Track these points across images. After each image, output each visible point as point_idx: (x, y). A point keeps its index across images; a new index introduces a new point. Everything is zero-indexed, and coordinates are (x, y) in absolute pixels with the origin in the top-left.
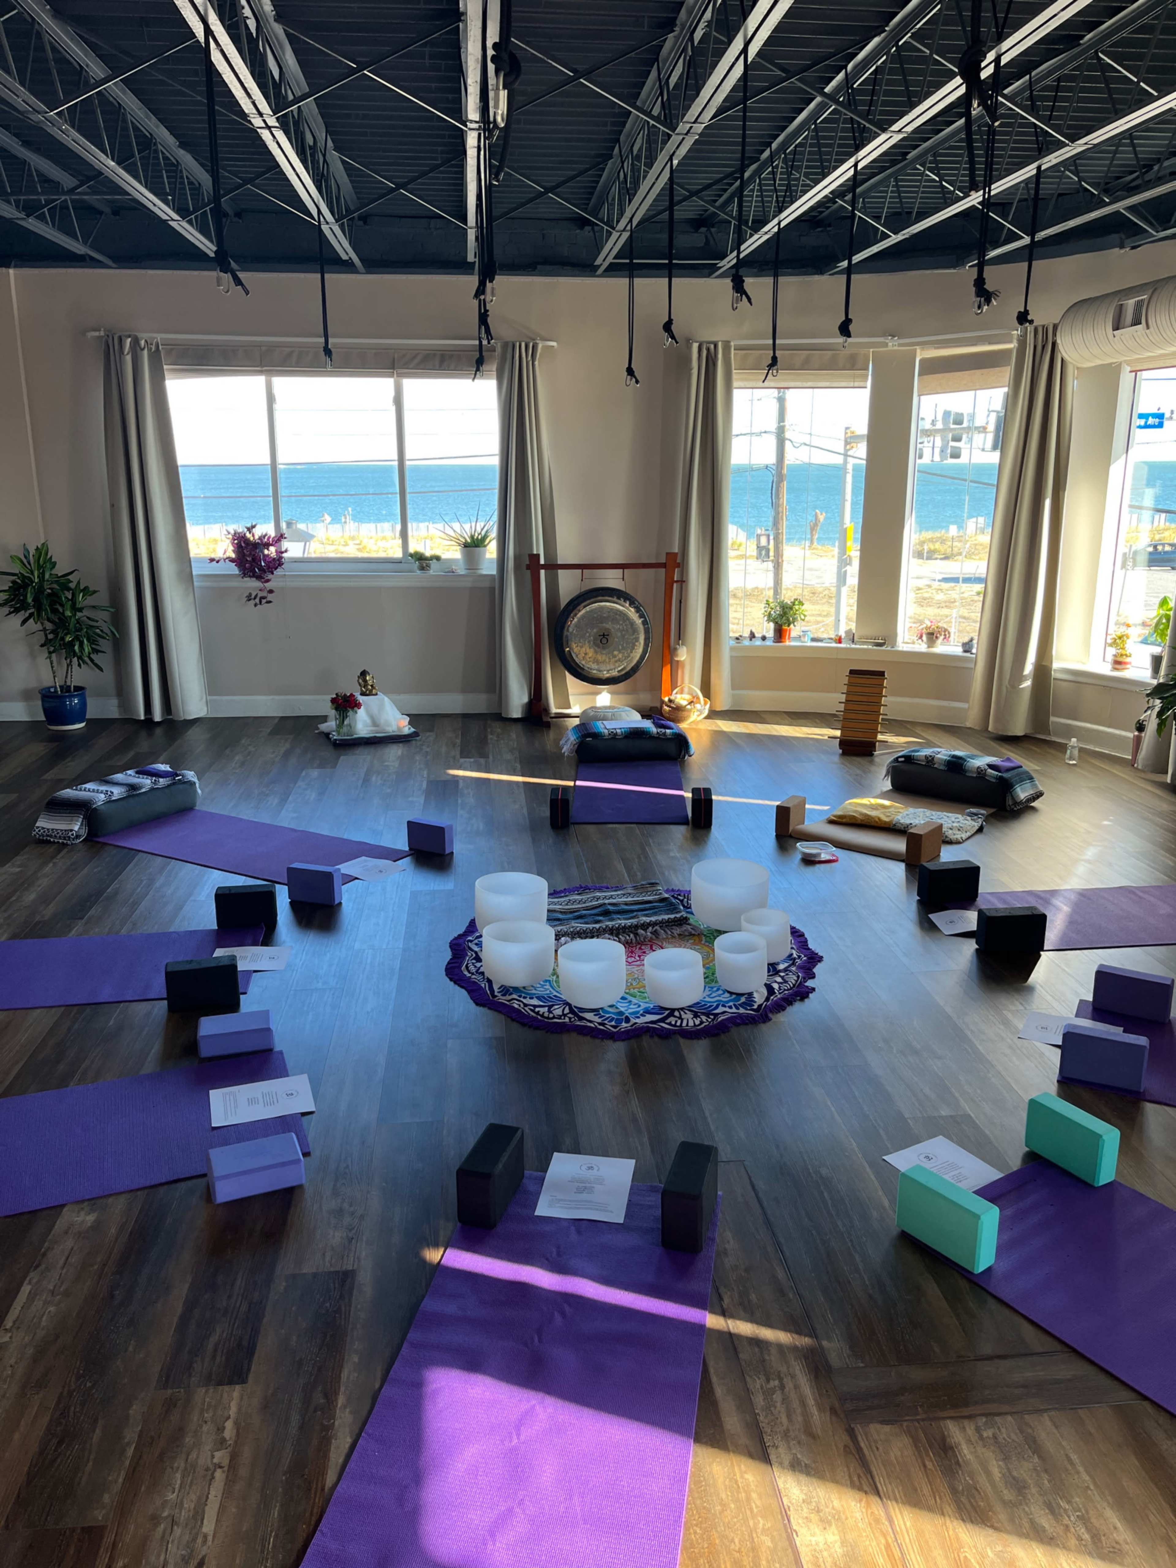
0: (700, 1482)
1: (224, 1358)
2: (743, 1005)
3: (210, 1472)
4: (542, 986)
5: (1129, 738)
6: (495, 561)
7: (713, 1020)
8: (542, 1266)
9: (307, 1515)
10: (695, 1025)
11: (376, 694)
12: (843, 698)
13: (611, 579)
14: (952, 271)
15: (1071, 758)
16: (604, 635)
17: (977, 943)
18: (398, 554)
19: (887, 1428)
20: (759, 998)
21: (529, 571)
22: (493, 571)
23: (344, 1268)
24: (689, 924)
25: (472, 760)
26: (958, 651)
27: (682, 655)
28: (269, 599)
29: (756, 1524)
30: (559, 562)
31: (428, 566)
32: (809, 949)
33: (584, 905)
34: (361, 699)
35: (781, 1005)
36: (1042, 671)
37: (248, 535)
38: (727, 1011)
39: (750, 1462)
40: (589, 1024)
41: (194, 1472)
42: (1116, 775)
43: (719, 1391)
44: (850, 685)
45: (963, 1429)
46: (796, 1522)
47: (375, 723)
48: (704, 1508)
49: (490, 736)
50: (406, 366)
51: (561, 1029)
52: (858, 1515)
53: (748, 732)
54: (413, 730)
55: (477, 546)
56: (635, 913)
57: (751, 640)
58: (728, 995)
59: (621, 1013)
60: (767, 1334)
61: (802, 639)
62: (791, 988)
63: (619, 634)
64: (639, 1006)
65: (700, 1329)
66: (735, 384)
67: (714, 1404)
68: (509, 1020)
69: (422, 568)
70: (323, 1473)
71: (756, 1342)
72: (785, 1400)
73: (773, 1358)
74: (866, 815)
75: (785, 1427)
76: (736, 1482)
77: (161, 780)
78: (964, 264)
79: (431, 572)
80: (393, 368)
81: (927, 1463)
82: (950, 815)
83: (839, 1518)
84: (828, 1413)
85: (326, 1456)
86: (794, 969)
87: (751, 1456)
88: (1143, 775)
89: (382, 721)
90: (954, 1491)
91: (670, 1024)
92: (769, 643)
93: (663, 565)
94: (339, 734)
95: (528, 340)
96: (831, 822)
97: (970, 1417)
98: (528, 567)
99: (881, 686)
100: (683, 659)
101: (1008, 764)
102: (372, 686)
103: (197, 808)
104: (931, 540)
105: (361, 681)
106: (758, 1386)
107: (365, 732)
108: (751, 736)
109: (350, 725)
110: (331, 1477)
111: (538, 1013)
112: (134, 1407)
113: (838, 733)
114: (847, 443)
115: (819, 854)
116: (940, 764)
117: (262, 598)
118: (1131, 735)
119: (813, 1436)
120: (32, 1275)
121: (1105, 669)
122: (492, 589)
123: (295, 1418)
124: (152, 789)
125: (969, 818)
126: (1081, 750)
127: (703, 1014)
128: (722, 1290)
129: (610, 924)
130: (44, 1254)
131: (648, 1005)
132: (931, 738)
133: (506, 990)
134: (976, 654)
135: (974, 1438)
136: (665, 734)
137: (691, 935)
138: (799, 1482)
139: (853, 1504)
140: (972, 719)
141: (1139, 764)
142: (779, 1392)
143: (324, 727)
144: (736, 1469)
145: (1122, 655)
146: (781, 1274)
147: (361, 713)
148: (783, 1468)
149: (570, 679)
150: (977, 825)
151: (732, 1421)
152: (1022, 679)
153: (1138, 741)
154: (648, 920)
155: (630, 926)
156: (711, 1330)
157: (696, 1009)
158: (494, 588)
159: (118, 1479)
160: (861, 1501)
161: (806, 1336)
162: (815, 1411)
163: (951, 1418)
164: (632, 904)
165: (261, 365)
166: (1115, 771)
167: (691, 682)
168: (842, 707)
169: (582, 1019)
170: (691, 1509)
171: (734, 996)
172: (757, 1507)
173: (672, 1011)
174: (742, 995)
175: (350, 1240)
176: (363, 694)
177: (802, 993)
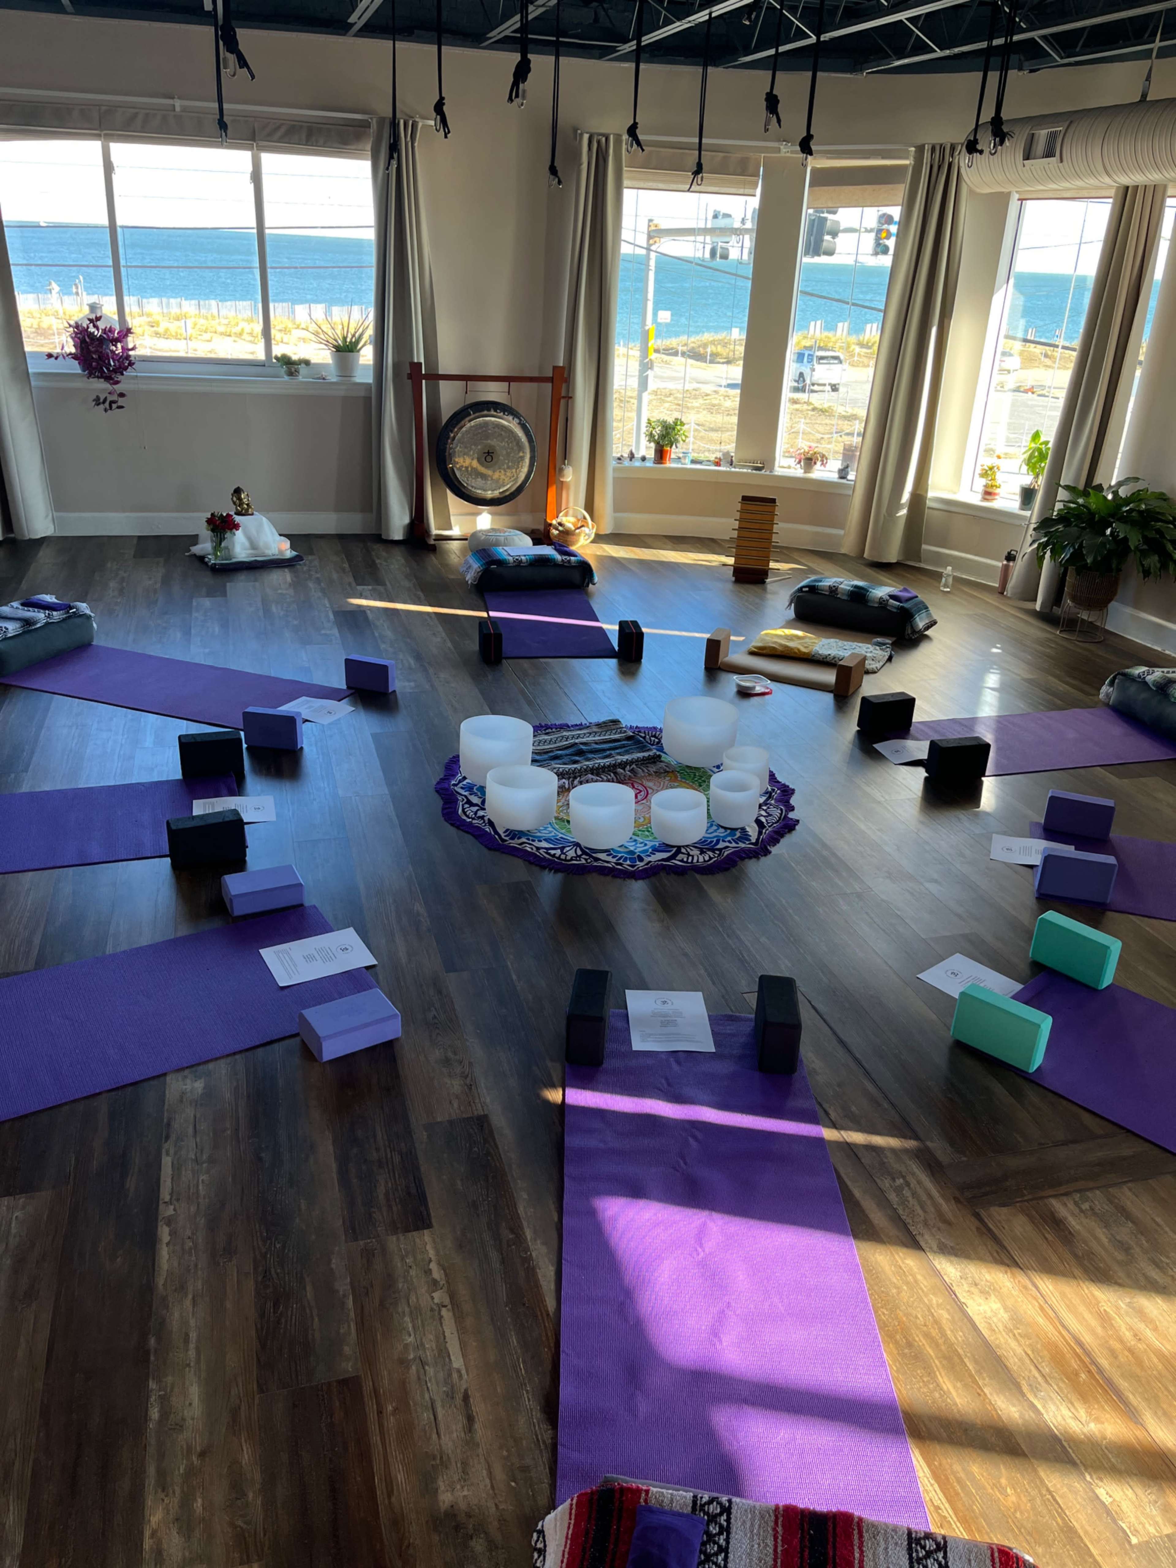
0: (871, 1271)
1: (399, 1206)
2: (740, 839)
3: (436, 1313)
4: (546, 828)
5: (998, 567)
6: (372, 368)
7: (719, 855)
8: (659, 1098)
9: (544, 1339)
10: (705, 861)
11: (252, 514)
12: (736, 525)
13: (494, 392)
14: (848, 76)
15: (946, 586)
16: (488, 453)
17: (927, 772)
18: (261, 356)
19: (1005, 1210)
20: (753, 832)
21: (410, 381)
22: (368, 378)
23: (476, 1113)
24: (661, 762)
25: (370, 587)
26: (834, 477)
27: (569, 475)
28: (119, 404)
29: (930, 1301)
30: (440, 373)
31: (297, 371)
32: (778, 782)
33: (555, 745)
34: (238, 519)
35: (776, 837)
36: (918, 499)
37: (92, 329)
38: (730, 846)
39: (905, 1250)
40: (606, 865)
41: (421, 1314)
42: (987, 603)
43: (857, 1193)
44: (742, 511)
45: (1065, 1205)
46: (962, 1296)
47: (253, 546)
48: (883, 1292)
49: (378, 561)
50: (269, 137)
51: (582, 870)
52: (1008, 1284)
53: (637, 557)
54: (294, 553)
55: (351, 351)
56: (608, 752)
57: (631, 460)
58: (723, 830)
59: (632, 852)
60: (879, 1140)
61: (683, 461)
62: (778, 821)
63: (504, 452)
64: (646, 845)
65: (820, 1141)
66: (626, 183)
67: (857, 1204)
68: (527, 863)
69: (291, 374)
70: (541, 1301)
71: (871, 1148)
72: (914, 1194)
73: (891, 1160)
74: (786, 647)
75: (922, 1218)
76: (900, 1267)
77: (55, 613)
78: (862, 70)
79: (300, 378)
80: (254, 139)
81: (1047, 1235)
82: (860, 645)
83: (995, 1289)
84: (953, 1202)
85: (537, 1285)
86: (773, 802)
87: (905, 1245)
88: (1011, 602)
89: (261, 544)
90: (1076, 1256)
91: (682, 861)
92: (649, 464)
93: (551, 380)
94: (216, 557)
95: (407, 118)
96: (752, 653)
97: (1066, 1194)
98: (410, 376)
99: (772, 514)
100: (569, 480)
101: (906, 595)
102: (247, 505)
103: (94, 643)
104: (713, 343)
105: (235, 499)
106: (887, 1185)
107: (243, 555)
108: (641, 562)
109: (227, 548)
110: (551, 1303)
111: (554, 856)
112: (334, 1261)
113: (731, 561)
114: (650, 237)
115: (754, 688)
116: (843, 594)
117: (111, 402)
118: (1000, 564)
119: (949, 1223)
120: (166, 1146)
121: (975, 499)
122: (368, 399)
123: (494, 1255)
124: (47, 624)
125: (878, 648)
126: (955, 579)
127: (709, 850)
128: (826, 1106)
129: (590, 764)
130: (169, 1125)
131: (653, 843)
132: (810, 564)
133: (514, 834)
134: (855, 481)
135: (1076, 1211)
136: (569, 561)
137: (666, 772)
138: (951, 1262)
139: (1001, 1275)
140: (848, 546)
141: (1008, 592)
142: (906, 1188)
143: (196, 549)
144: (896, 1257)
145: (992, 486)
146: (870, 1087)
147: (239, 534)
148: (935, 1252)
149: (451, 497)
150: (887, 655)
151: (878, 1217)
152: (899, 507)
153: (1006, 570)
154: (625, 758)
155: (609, 766)
156: (829, 1142)
157: (703, 846)
158: (371, 398)
159: (350, 1330)
160: (1006, 1272)
161: (910, 1139)
162: (941, 1201)
163: (1055, 1196)
164: (601, 743)
165: (100, 127)
166: (986, 599)
167: (576, 504)
168: (735, 534)
169: (597, 859)
170: (872, 1294)
171: (729, 831)
172: (925, 1287)
173: (679, 848)
174: (736, 829)
175: (470, 1087)
176: (238, 513)
177: (788, 826)
